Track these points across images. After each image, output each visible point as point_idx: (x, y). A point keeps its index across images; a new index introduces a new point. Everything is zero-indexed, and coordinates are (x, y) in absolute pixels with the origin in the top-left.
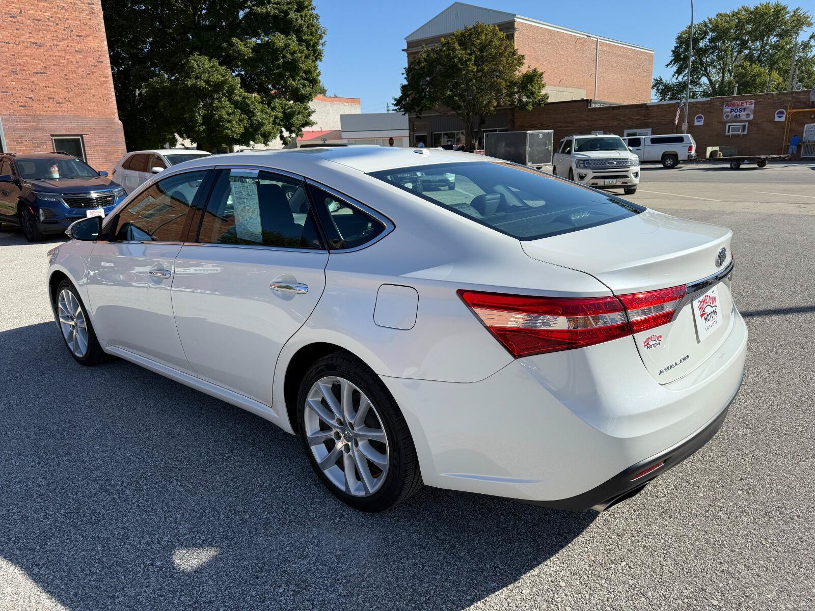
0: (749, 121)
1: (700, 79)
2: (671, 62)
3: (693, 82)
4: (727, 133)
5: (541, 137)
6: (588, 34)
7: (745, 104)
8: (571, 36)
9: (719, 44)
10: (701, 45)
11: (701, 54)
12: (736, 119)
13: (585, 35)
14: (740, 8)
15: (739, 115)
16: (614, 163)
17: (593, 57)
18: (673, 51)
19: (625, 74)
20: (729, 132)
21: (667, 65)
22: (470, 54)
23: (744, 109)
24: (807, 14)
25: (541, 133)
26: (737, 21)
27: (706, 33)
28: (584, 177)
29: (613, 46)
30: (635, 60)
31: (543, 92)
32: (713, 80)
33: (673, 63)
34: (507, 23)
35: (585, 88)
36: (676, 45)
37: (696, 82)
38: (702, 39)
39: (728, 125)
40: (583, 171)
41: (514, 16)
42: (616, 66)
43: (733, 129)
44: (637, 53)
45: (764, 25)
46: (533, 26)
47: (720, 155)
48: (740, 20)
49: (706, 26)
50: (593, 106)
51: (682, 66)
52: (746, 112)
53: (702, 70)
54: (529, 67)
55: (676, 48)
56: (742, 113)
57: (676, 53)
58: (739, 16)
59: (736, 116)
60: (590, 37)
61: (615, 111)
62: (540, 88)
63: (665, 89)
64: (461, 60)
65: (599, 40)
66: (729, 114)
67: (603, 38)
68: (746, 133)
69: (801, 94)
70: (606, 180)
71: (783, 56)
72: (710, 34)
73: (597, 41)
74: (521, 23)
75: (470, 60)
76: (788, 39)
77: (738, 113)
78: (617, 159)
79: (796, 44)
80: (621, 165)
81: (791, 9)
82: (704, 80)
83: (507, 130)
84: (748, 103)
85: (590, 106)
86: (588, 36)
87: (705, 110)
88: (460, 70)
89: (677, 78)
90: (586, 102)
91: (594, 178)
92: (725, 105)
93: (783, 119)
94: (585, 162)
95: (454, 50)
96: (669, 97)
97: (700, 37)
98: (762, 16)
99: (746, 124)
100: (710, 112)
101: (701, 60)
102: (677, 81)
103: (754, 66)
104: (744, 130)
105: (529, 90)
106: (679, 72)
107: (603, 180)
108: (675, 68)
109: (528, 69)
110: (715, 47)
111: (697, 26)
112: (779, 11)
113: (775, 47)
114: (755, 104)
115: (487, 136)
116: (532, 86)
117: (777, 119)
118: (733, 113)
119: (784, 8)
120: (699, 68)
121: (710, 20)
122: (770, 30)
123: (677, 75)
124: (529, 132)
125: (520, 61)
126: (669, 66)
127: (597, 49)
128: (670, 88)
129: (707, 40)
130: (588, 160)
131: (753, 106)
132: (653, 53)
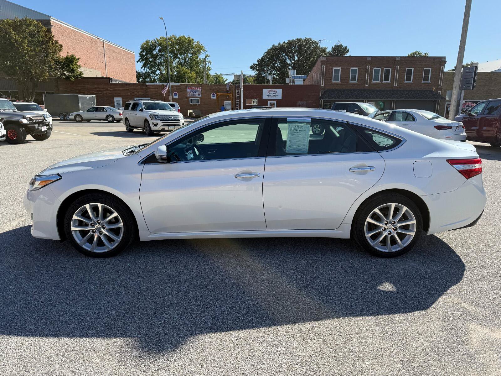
0: (199, 98)
1: (156, 71)
2: (139, 60)
3: (152, 73)
4: (190, 103)
5: (88, 99)
6: (98, 37)
7: (197, 89)
8: (88, 37)
9: (163, 53)
10: (154, 52)
11: (155, 58)
12: (194, 96)
13: (96, 37)
14: (172, 36)
15: (195, 94)
16: (172, 118)
17: (102, 51)
18: (140, 54)
19: (121, 64)
20: (191, 103)
21: (138, 62)
22: (23, 38)
23: (197, 91)
24: (202, 45)
25: (88, 96)
26: (170, 42)
27: (156, 47)
28: (157, 125)
29: (113, 47)
30: (125, 57)
31: (80, 70)
32: (163, 72)
33: (140, 60)
34: (44, 21)
35: (100, 70)
36: (141, 50)
37: (154, 73)
38: (154, 49)
39: (190, 99)
40: (156, 122)
41: (50, 17)
42: (116, 59)
43: (194, 101)
44: (126, 53)
45: (185, 47)
46: (63, 26)
47: (194, 115)
48: (172, 43)
49: (155, 42)
50: (113, 82)
51: (146, 63)
52: (198, 93)
53: (156, 67)
54: (68, 53)
55: (141, 52)
56: (196, 93)
57: (141, 54)
58: (171, 40)
59: (193, 95)
60: (99, 39)
61: (128, 86)
62: (77, 68)
63: (139, 75)
64: (16, 41)
65: (104, 42)
66: (190, 93)
67: (106, 41)
68: (199, 104)
69: (221, 86)
70: (170, 127)
71: (195, 64)
72: (158, 47)
73: (103, 42)
74: (55, 22)
75: (24, 42)
76: (196, 56)
77: (194, 93)
78: (173, 115)
79: (200, 59)
80: (176, 119)
81: (195, 41)
82: (158, 72)
83: (53, 93)
84: (198, 88)
85: (111, 82)
86: (97, 38)
87: (178, 90)
88: (18, 49)
89: (144, 69)
90: (108, 79)
91: (163, 125)
92: (187, 88)
93: (215, 98)
94: (156, 116)
95: (9, 33)
96: (141, 79)
97: (153, 48)
98: (183, 42)
99: (199, 99)
100: (180, 91)
101: (155, 61)
102: (144, 71)
103: (183, 68)
104: (198, 102)
105: (71, 68)
106: (144, 66)
107: (168, 127)
108: (142, 64)
109: (67, 54)
110: (162, 55)
111: (151, 42)
112: (190, 41)
113: (191, 59)
114: (202, 89)
115: (45, 96)
116: (73, 65)
117: (212, 98)
118: (192, 93)
119: (193, 40)
120: (154, 65)
121: (157, 40)
122: (187, 50)
123: (144, 68)
124: (79, 95)
125: (60, 48)
126: (139, 62)
127: (104, 47)
128: (141, 75)
129: (157, 50)
130: (157, 115)
131: (201, 90)
132: (135, 54)
